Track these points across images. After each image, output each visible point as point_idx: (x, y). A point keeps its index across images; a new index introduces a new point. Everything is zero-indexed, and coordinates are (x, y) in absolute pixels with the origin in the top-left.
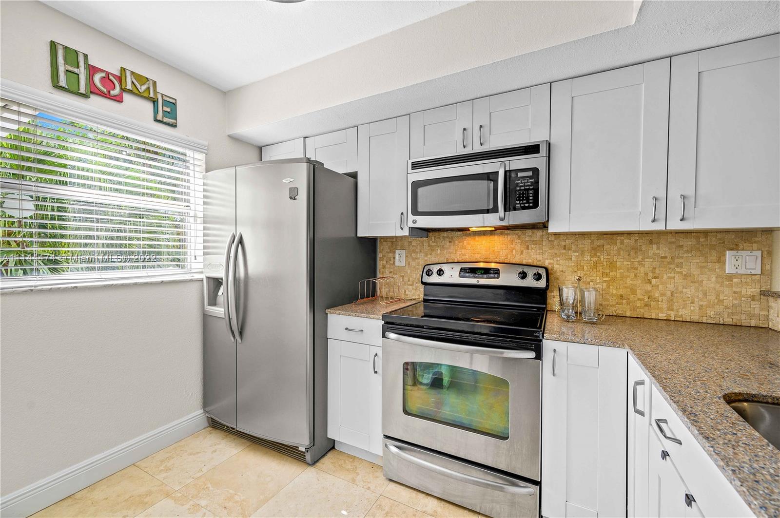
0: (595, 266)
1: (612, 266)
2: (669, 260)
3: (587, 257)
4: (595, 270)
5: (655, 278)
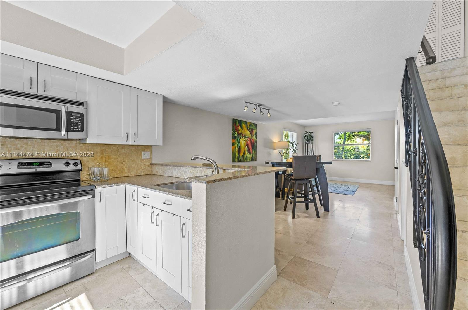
0: (102, 158)
1: (109, 157)
2: (128, 155)
3: (99, 154)
4: (102, 160)
5: (124, 161)
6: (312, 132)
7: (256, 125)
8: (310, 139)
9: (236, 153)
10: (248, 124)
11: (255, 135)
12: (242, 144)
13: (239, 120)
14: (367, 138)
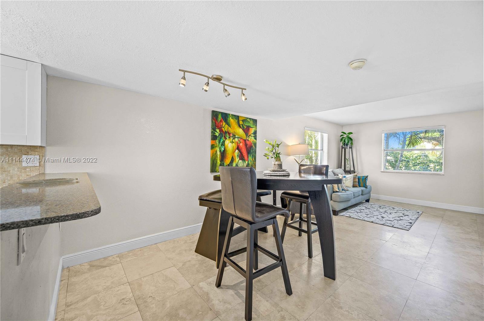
6: (352, 133)
7: (255, 121)
8: (348, 142)
9: (217, 160)
10: (240, 119)
11: (252, 135)
12: (228, 147)
13: (222, 113)
14: (438, 141)
